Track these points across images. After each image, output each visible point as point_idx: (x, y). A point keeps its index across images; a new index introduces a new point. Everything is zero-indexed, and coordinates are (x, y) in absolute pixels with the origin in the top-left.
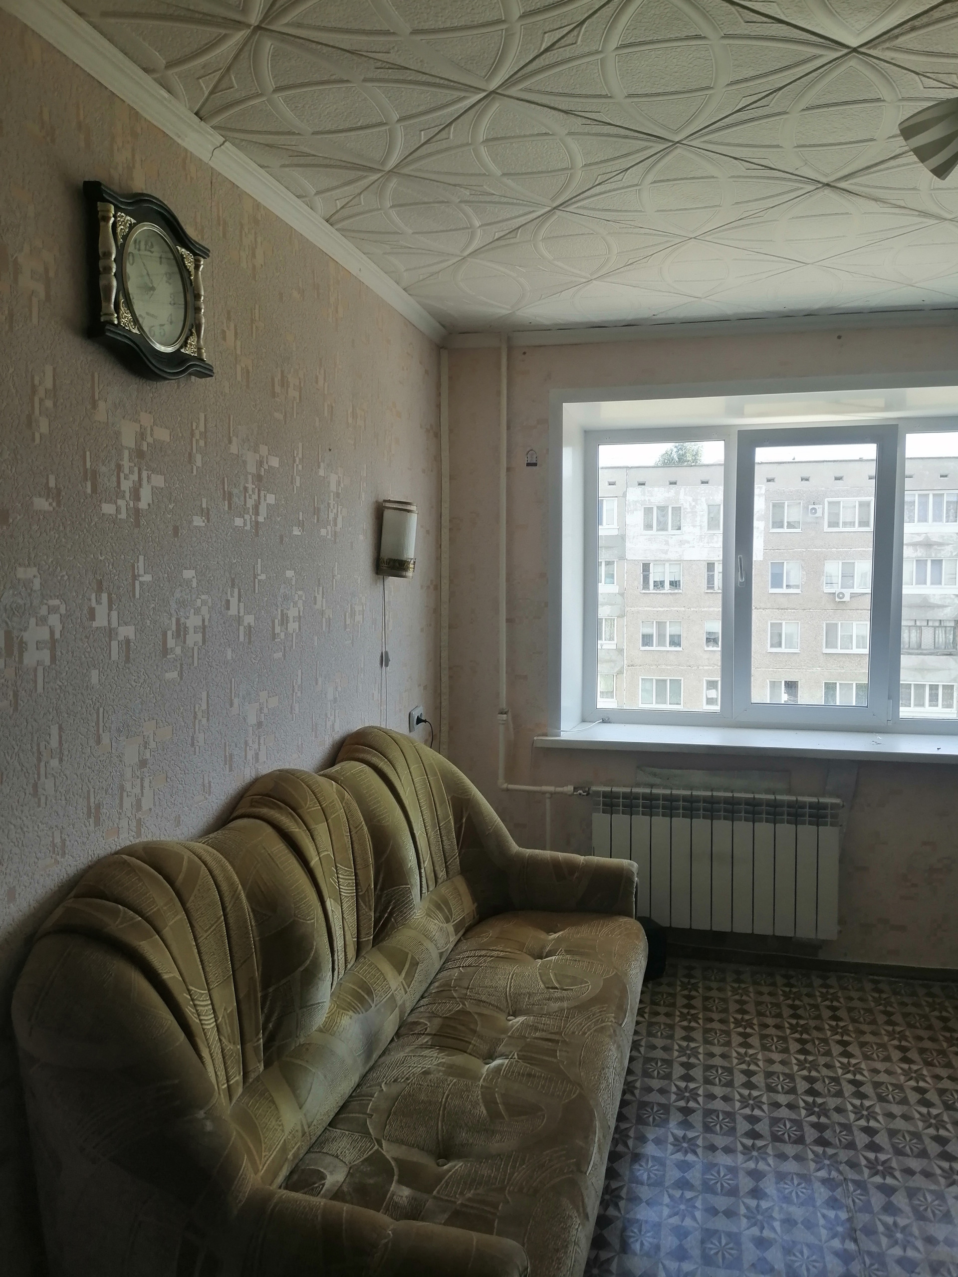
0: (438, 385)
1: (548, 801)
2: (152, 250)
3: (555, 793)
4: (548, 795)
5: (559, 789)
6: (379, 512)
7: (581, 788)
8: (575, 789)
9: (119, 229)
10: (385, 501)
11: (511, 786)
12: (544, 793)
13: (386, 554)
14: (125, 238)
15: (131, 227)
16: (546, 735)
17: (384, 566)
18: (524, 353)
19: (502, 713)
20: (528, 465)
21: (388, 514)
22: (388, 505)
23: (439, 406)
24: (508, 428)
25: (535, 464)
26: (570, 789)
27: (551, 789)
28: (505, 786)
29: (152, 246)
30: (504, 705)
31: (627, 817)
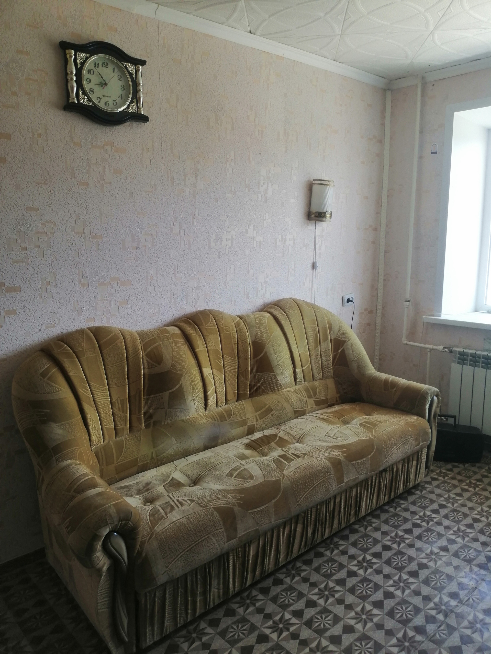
0: (383, 112)
1: (429, 353)
2: (107, 66)
3: (433, 349)
4: (428, 350)
5: (435, 347)
6: (310, 187)
7: (447, 348)
8: (444, 348)
9: (78, 61)
10: (314, 180)
11: (409, 343)
12: (427, 348)
13: (314, 209)
14: (83, 64)
15: (87, 58)
16: (433, 316)
17: (313, 216)
18: (433, 85)
19: (406, 301)
20: (432, 153)
21: (315, 187)
22: (316, 182)
23: (383, 125)
24: (421, 132)
25: (436, 153)
26: (441, 348)
27: (430, 346)
28: (405, 342)
29: (107, 64)
30: (408, 297)
31: (484, 370)
